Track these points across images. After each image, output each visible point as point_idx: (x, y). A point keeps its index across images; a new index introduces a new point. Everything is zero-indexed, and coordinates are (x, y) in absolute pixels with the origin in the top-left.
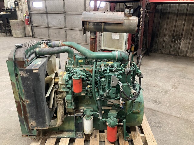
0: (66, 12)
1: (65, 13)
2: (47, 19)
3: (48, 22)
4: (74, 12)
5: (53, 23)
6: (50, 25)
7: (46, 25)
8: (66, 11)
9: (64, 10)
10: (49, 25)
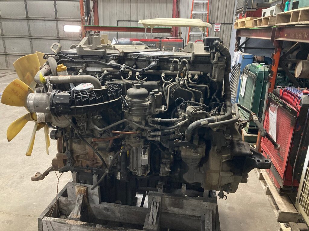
0: (32, 37)
1: (30, 37)
2: (4, 44)
3: (5, 48)
4: (43, 36)
5: (13, 49)
6: (9, 52)
7: (3, 51)
8: (32, 35)
9: (30, 34)
10: (7, 52)
